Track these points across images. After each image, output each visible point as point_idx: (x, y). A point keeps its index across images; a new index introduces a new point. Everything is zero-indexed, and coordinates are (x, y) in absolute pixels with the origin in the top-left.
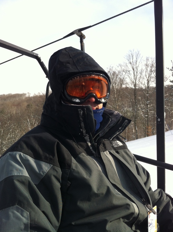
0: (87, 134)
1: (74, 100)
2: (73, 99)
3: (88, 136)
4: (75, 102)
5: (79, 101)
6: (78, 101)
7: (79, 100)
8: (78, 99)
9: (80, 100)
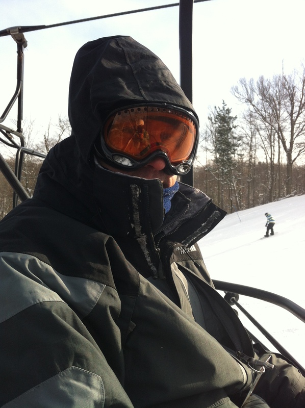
0: (144, 234)
1: (119, 161)
2: (116, 157)
3: (145, 236)
4: (121, 164)
5: (130, 165)
6: (126, 162)
7: (129, 162)
8: (127, 160)
9: (132, 162)
